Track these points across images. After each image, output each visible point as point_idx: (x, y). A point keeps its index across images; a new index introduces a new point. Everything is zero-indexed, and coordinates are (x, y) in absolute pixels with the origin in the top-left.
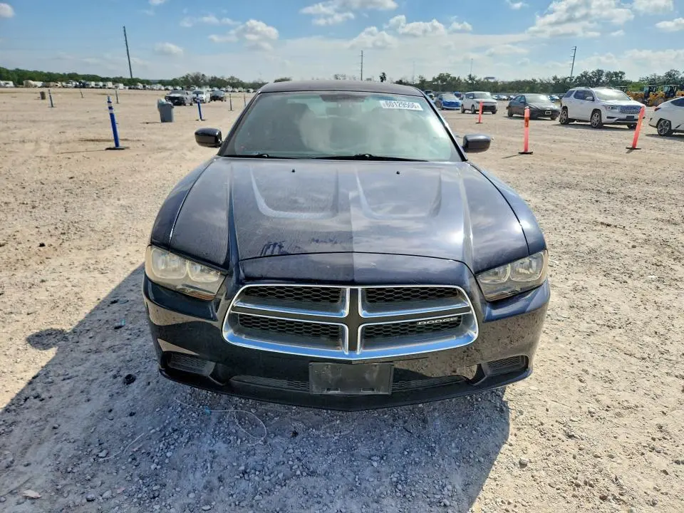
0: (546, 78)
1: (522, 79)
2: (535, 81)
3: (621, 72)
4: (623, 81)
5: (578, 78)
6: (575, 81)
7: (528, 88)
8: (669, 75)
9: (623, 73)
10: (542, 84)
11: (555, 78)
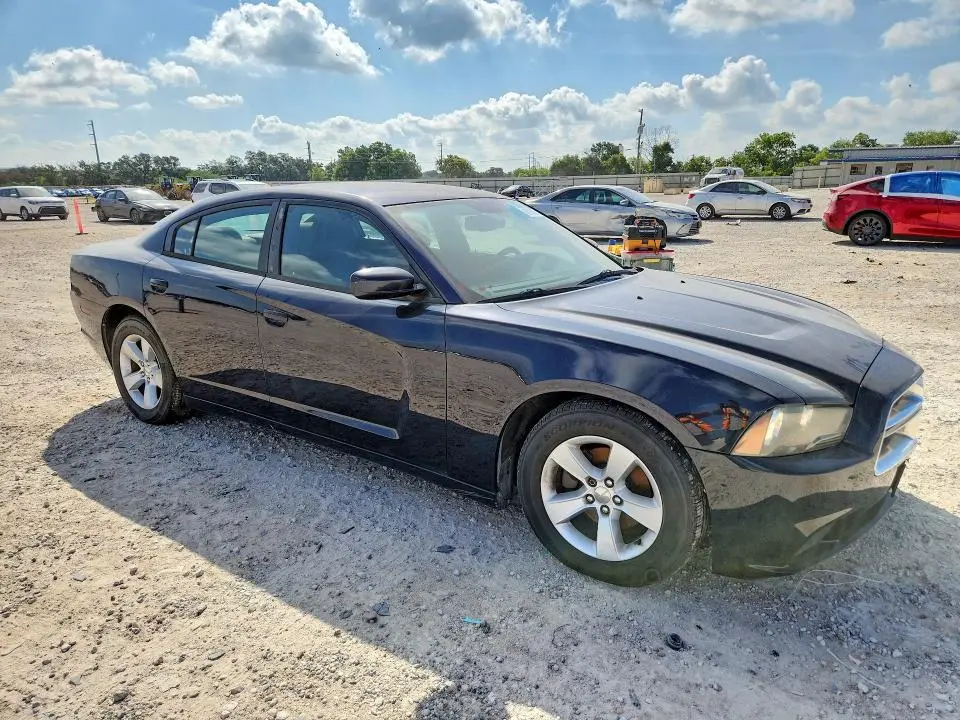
0: (69, 164)
1: (29, 165)
2: (52, 168)
3: (172, 158)
4: (179, 170)
5: (116, 164)
6: (114, 169)
7: (43, 179)
8: (231, 162)
9: (176, 159)
10: (65, 172)
11: (82, 164)
